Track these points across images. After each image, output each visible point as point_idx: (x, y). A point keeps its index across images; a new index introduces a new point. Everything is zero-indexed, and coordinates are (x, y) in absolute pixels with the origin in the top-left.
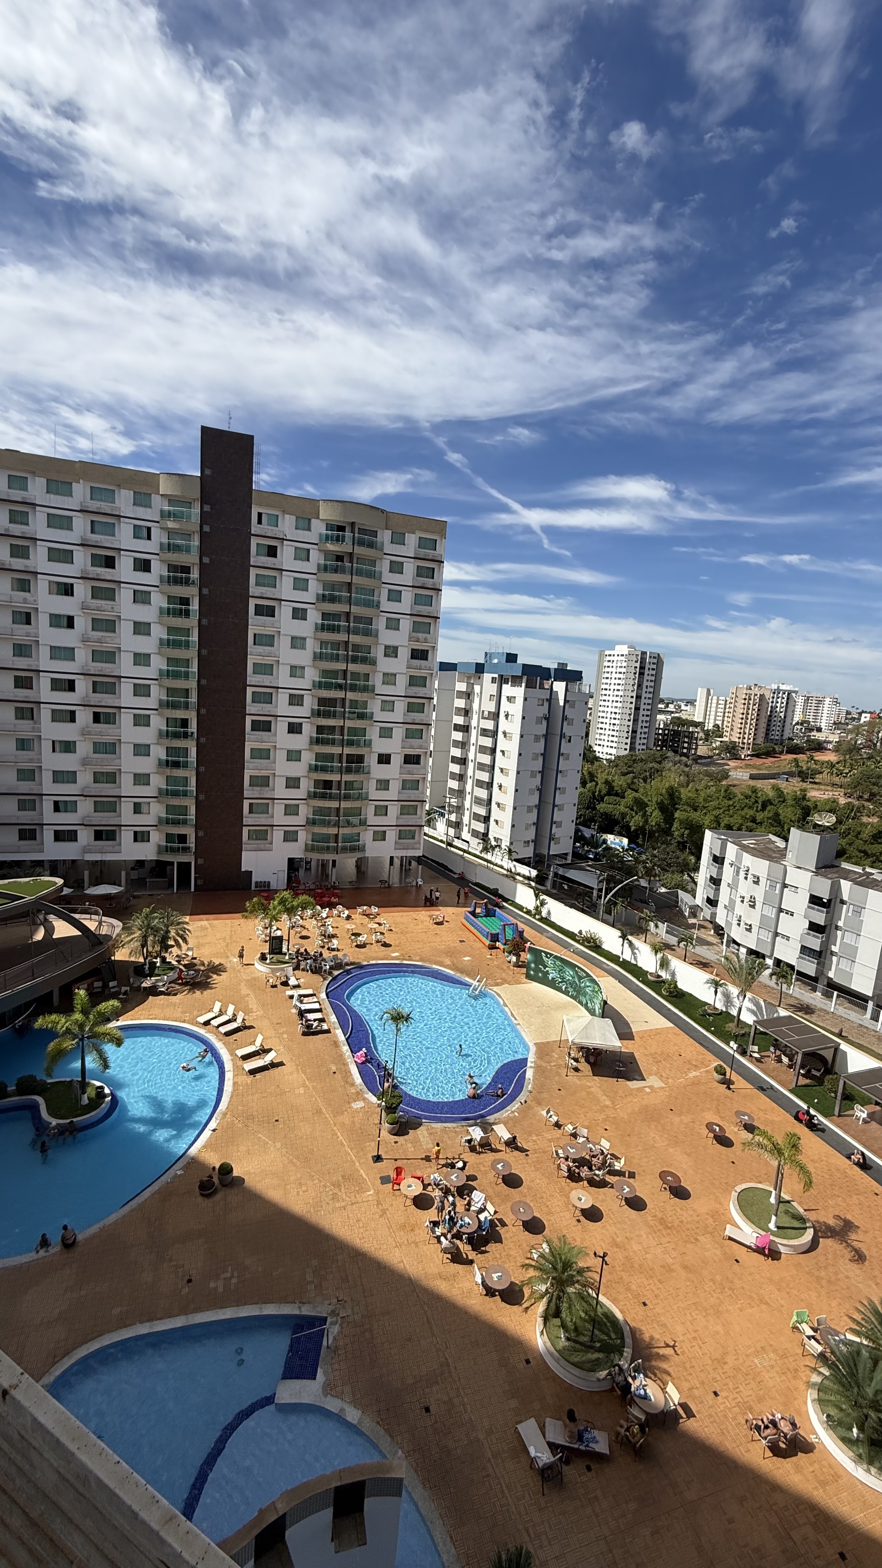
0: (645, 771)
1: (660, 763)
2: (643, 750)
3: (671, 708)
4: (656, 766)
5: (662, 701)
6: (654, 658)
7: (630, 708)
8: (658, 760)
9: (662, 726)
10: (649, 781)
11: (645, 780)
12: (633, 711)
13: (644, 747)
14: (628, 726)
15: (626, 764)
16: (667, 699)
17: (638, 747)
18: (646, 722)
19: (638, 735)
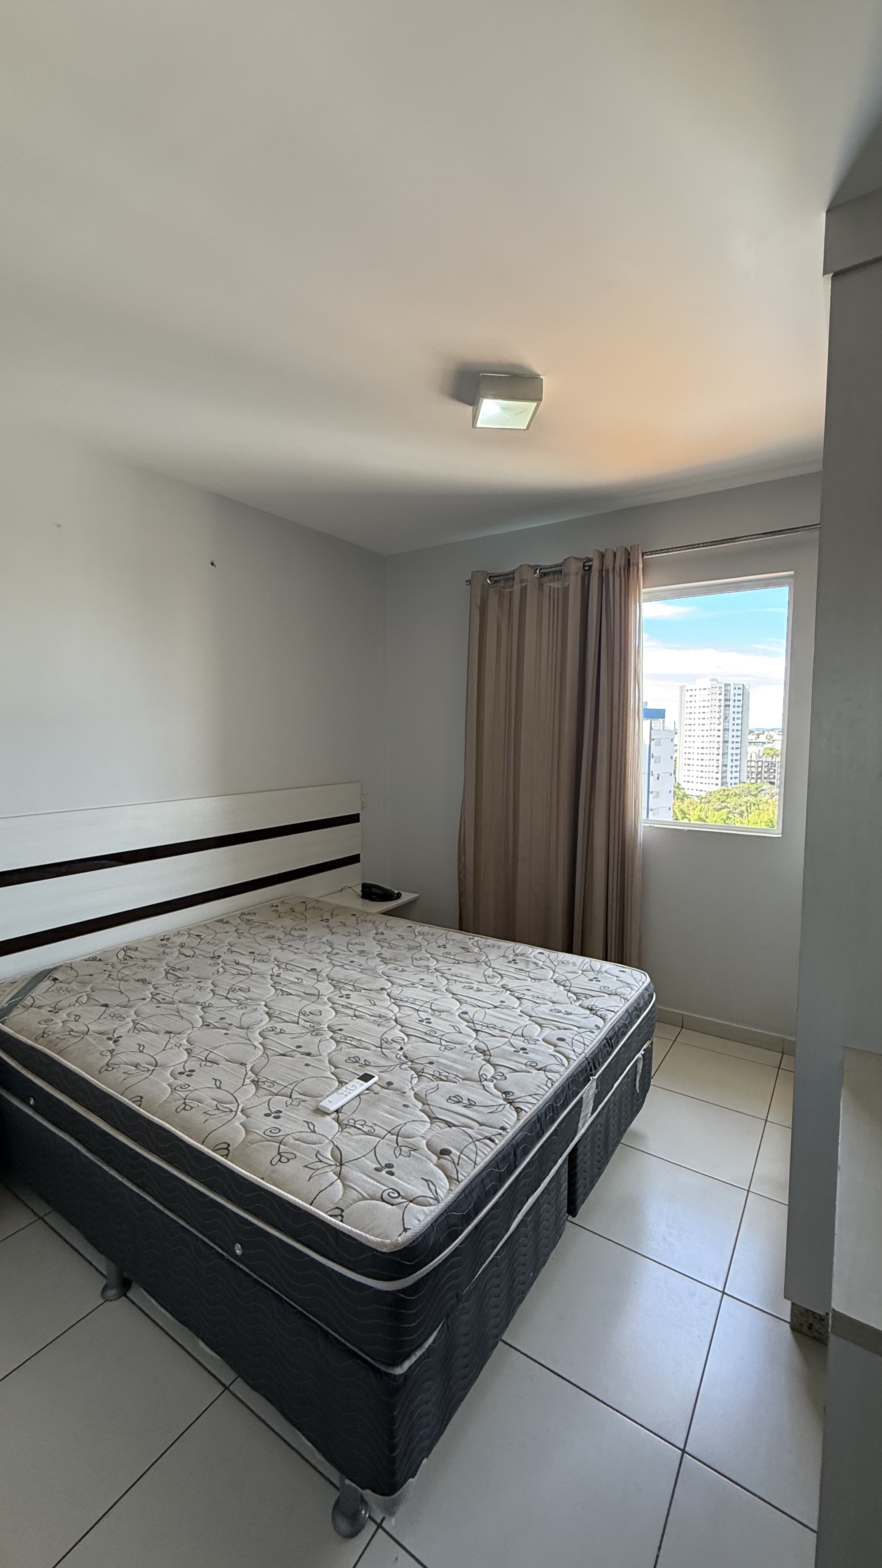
0: (741, 805)
1: (756, 796)
2: (735, 784)
3: (762, 738)
4: (752, 799)
5: (751, 732)
6: (739, 689)
7: (718, 742)
8: (753, 793)
9: (754, 758)
10: (745, 814)
11: (741, 815)
12: (721, 744)
13: (737, 781)
14: (718, 760)
15: (719, 799)
16: (757, 730)
17: (729, 781)
18: (737, 754)
19: (729, 769)
